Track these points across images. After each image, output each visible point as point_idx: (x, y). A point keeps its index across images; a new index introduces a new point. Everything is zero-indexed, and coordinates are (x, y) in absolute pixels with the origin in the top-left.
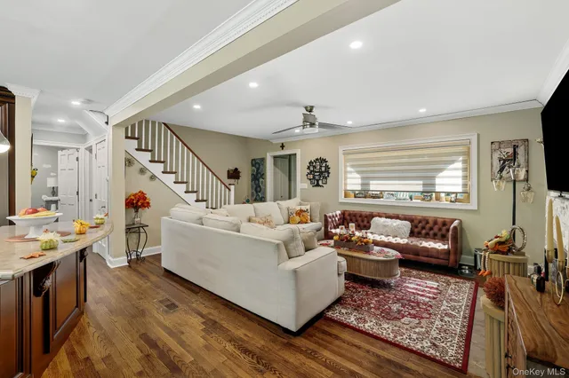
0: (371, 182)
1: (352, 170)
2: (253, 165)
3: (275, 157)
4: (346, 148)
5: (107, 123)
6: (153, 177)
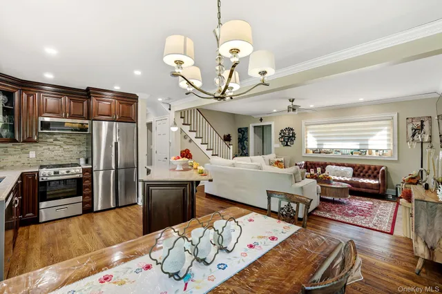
0: (324, 143)
1: (311, 135)
2: (239, 132)
3: (255, 127)
4: (308, 121)
5: (170, 109)
6: (191, 141)
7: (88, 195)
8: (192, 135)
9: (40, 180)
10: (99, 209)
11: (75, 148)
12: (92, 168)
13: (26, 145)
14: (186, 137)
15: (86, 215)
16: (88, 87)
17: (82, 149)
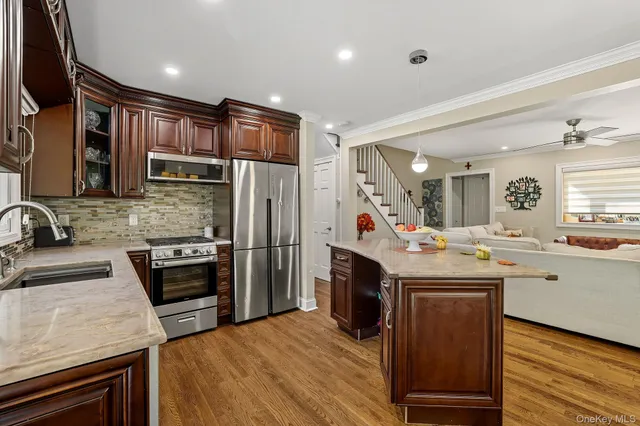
0: (608, 204)
1: (575, 190)
2: (424, 187)
3: (453, 178)
4: (567, 166)
5: (338, 145)
6: (367, 199)
7: (225, 294)
8: (369, 190)
9: (154, 266)
10: (247, 317)
11: (195, 210)
12: (232, 245)
13: (122, 203)
14: (360, 192)
15: (223, 328)
16: (226, 99)
17: (206, 212)
